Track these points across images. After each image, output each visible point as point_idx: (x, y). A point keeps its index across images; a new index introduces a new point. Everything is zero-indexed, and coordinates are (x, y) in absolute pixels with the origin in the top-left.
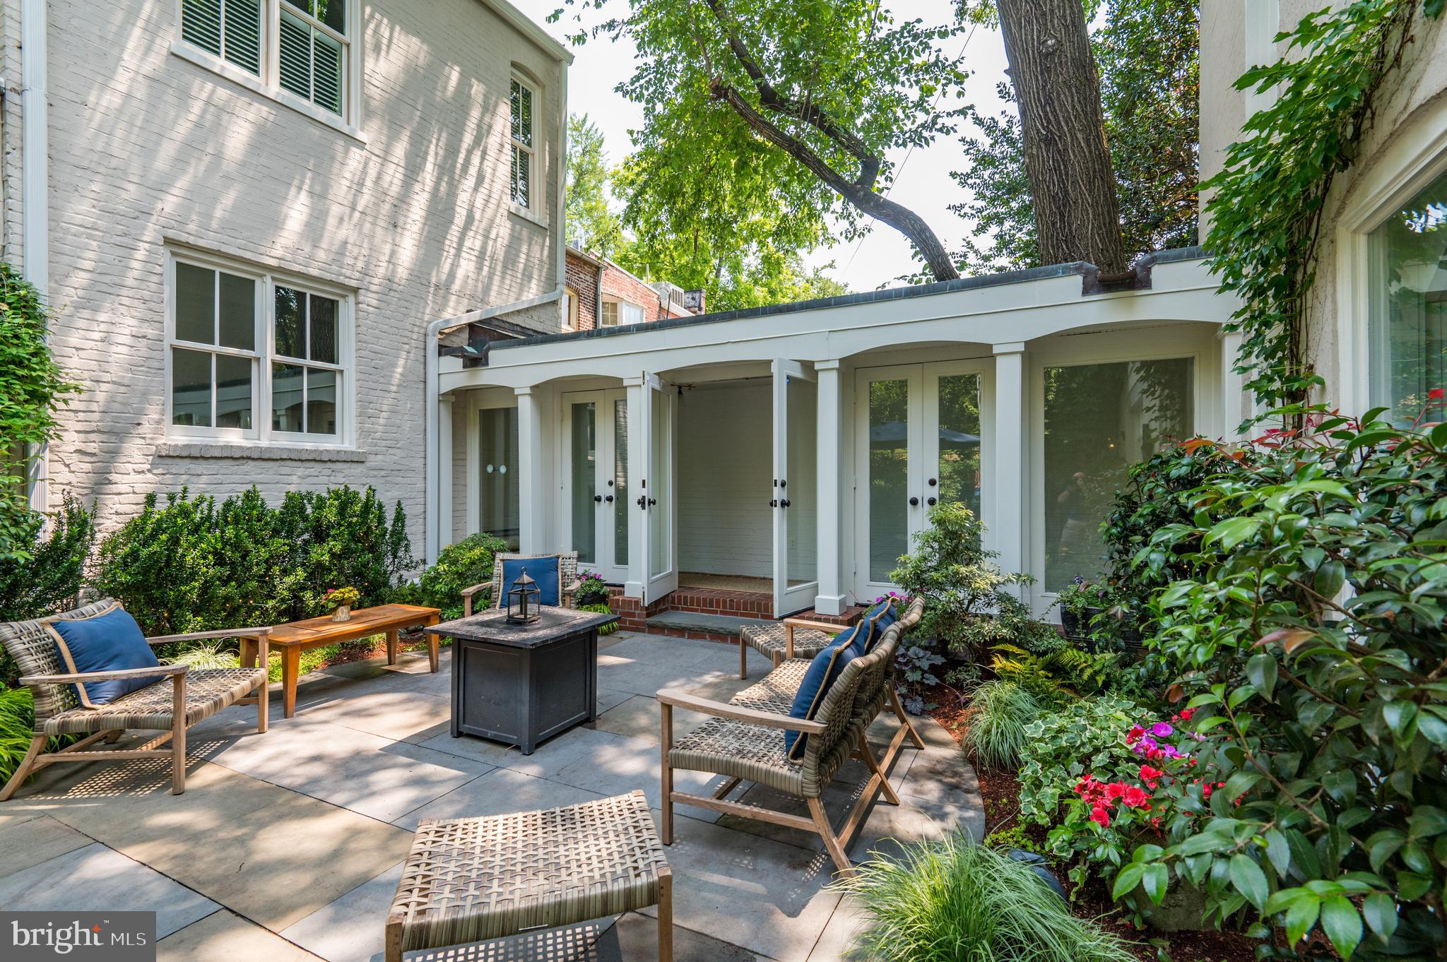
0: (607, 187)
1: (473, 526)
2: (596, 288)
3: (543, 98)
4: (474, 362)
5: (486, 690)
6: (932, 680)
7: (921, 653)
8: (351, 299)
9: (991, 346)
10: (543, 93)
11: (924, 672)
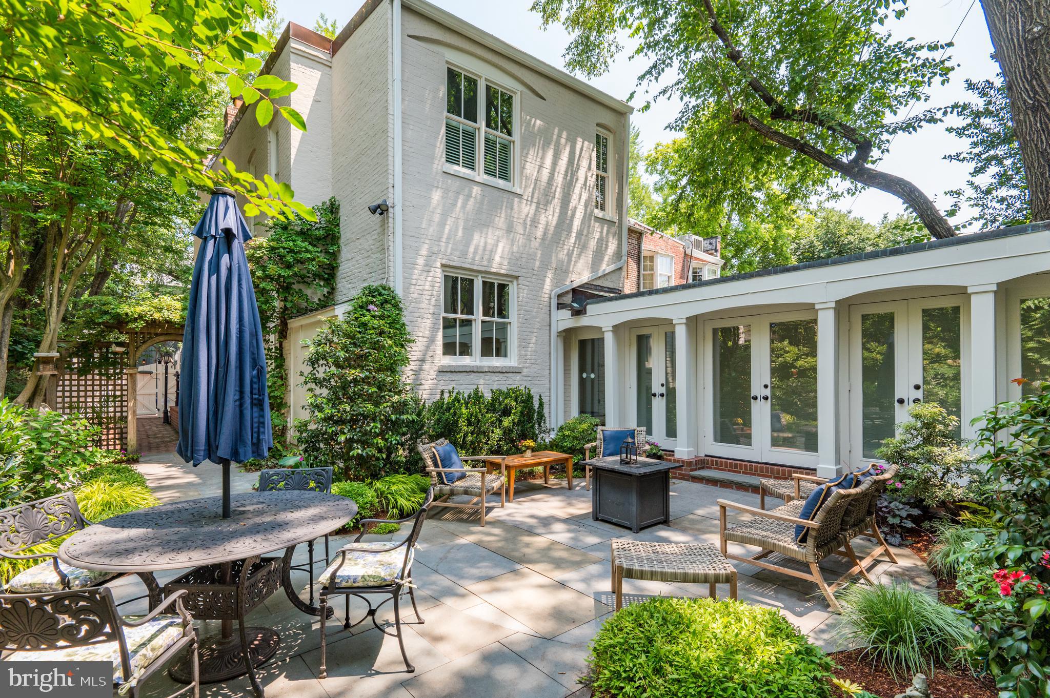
0: (641, 167)
1: (575, 412)
2: (639, 247)
3: (615, 140)
4: (577, 313)
5: (612, 497)
6: (909, 524)
7: (901, 506)
8: (515, 283)
9: (966, 287)
10: (615, 137)
11: (902, 518)
